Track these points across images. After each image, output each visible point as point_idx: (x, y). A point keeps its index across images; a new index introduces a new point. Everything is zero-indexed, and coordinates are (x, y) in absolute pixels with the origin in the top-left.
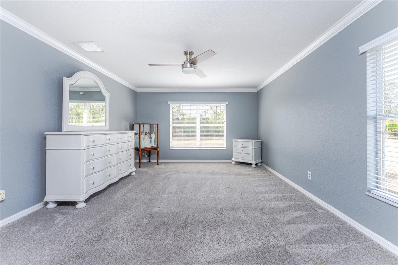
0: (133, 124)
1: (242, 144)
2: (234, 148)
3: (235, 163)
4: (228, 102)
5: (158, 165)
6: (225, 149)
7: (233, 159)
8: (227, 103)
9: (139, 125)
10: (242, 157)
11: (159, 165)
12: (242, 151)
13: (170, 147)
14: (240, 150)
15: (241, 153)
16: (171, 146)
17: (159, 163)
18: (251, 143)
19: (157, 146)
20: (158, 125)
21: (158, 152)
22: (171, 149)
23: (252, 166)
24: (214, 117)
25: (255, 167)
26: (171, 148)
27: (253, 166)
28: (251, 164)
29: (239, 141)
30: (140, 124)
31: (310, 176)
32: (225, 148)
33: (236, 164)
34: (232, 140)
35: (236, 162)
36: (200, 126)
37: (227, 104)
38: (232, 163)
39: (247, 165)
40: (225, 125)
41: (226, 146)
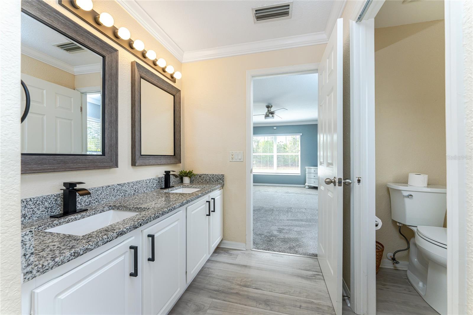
1: (314, 171)
2: (307, 175)
3: (308, 188)
7: (306, 184)
8: (301, 134)
10: (314, 182)
12: (314, 176)
14: (312, 176)
15: (313, 179)
24: (293, 143)
29: (311, 168)
32: (300, 175)
34: (306, 167)
35: (308, 186)
36: (277, 155)
38: (306, 187)
40: (299, 154)
41: (300, 173)
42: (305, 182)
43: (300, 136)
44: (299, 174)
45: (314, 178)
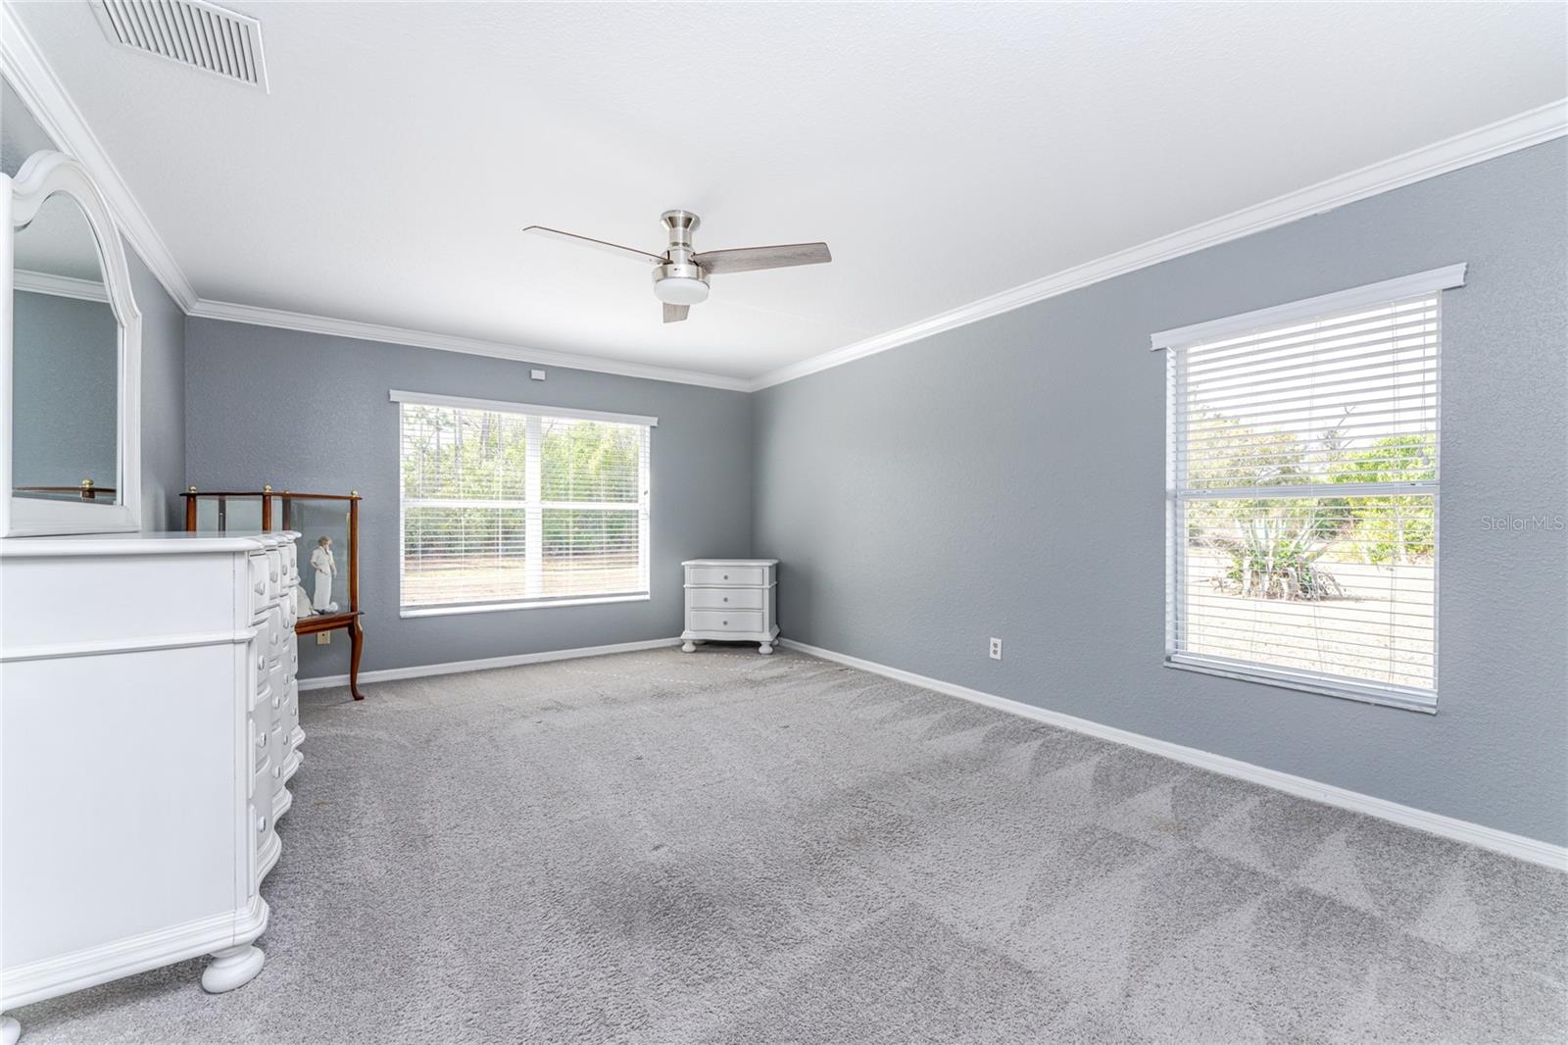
0: (191, 497)
1: (726, 578)
2: (689, 594)
3: (693, 648)
4: (656, 419)
5: (358, 698)
6: (647, 601)
7: (688, 634)
8: (654, 421)
9: (261, 502)
10: (725, 623)
11: (362, 698)
12: (729, 600)
13: (398, 608)
14: (714, 598)
15: (721, 609)
16: (402, 605)
17: (360, 692)
18: (758, 571)
19: (353, 608)
20: (353, 501)
21: (355, 637)
22: (404, 619)
23: (761, 650)
25: (771, 654)
26: (403, 614)
27: (765, 649)
28: (756, 645)
30: (270, 495)
31: (999, 649)
32: (648, 597)
33: (695, 651)
34: (683, 564)
35: (696, 642)
36: (540, 511)
37: (652, 427)
38: (684, 648)
39: (743, 649)
40: (645, 506)
41: (648, 589)
42: (678, 628)
43: (648, 429)
44: (646, 593)
45: (726, 605)
